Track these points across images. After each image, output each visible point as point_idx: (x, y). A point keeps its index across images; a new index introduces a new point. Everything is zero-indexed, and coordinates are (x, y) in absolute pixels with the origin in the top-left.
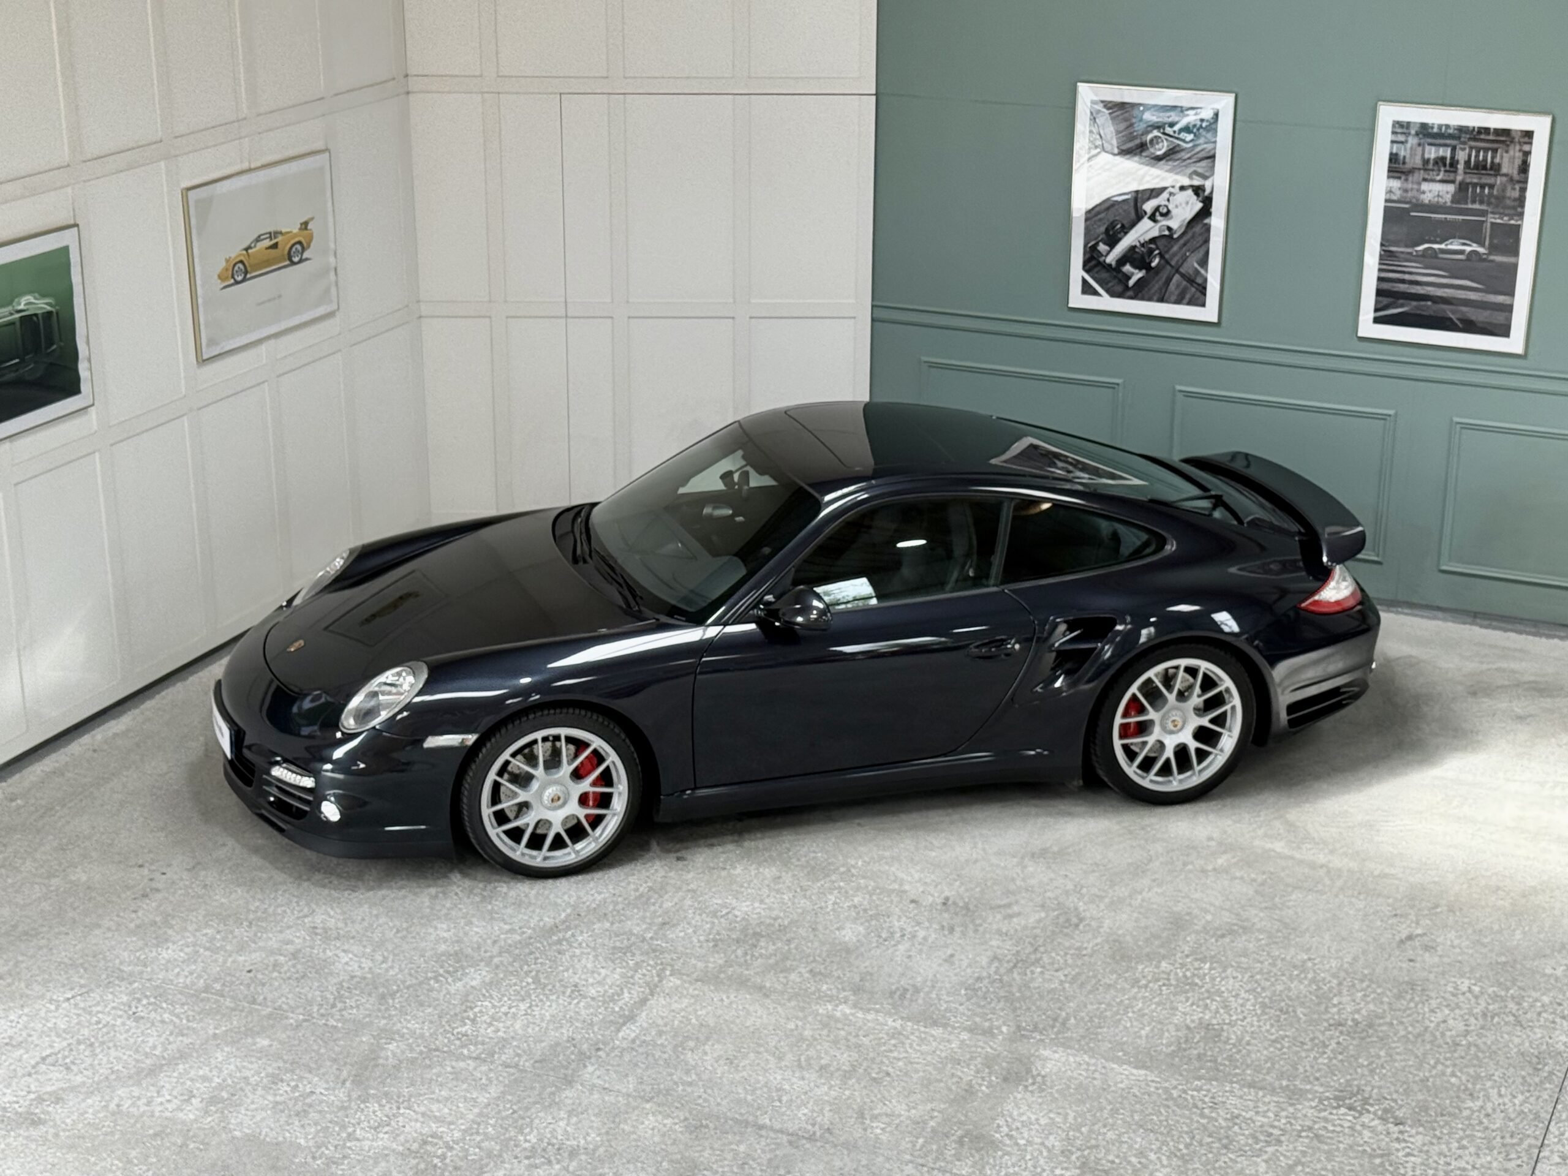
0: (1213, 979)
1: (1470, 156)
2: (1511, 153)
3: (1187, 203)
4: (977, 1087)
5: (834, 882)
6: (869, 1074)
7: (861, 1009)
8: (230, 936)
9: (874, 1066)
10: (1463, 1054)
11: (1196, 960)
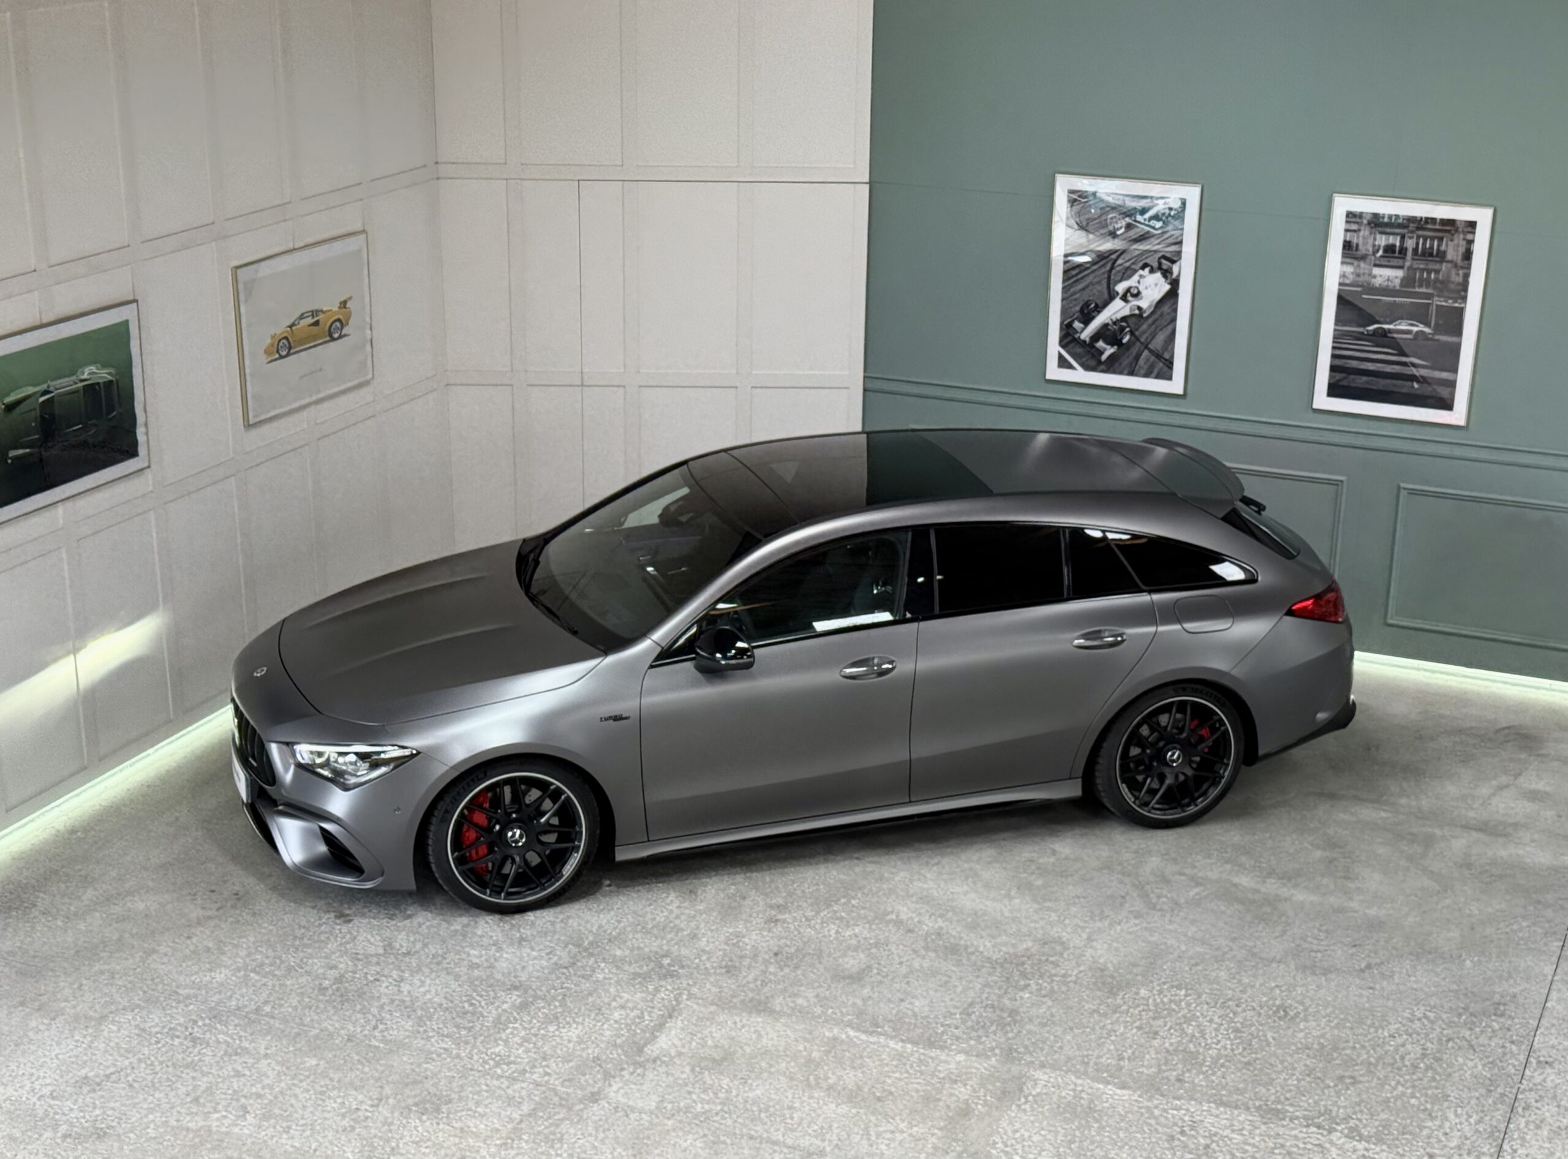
0: (1189, 1005)
1: (1417, 244)
2: (1456, 242)
3: (1156, 285)
4: (973, 1105)
5: (835, 912)
6: (874, 1093)
7: (865, 1032)
8: (278, 961)
9: (877, 1086)
10: (1420, 1075)
11: (1172, 987)
